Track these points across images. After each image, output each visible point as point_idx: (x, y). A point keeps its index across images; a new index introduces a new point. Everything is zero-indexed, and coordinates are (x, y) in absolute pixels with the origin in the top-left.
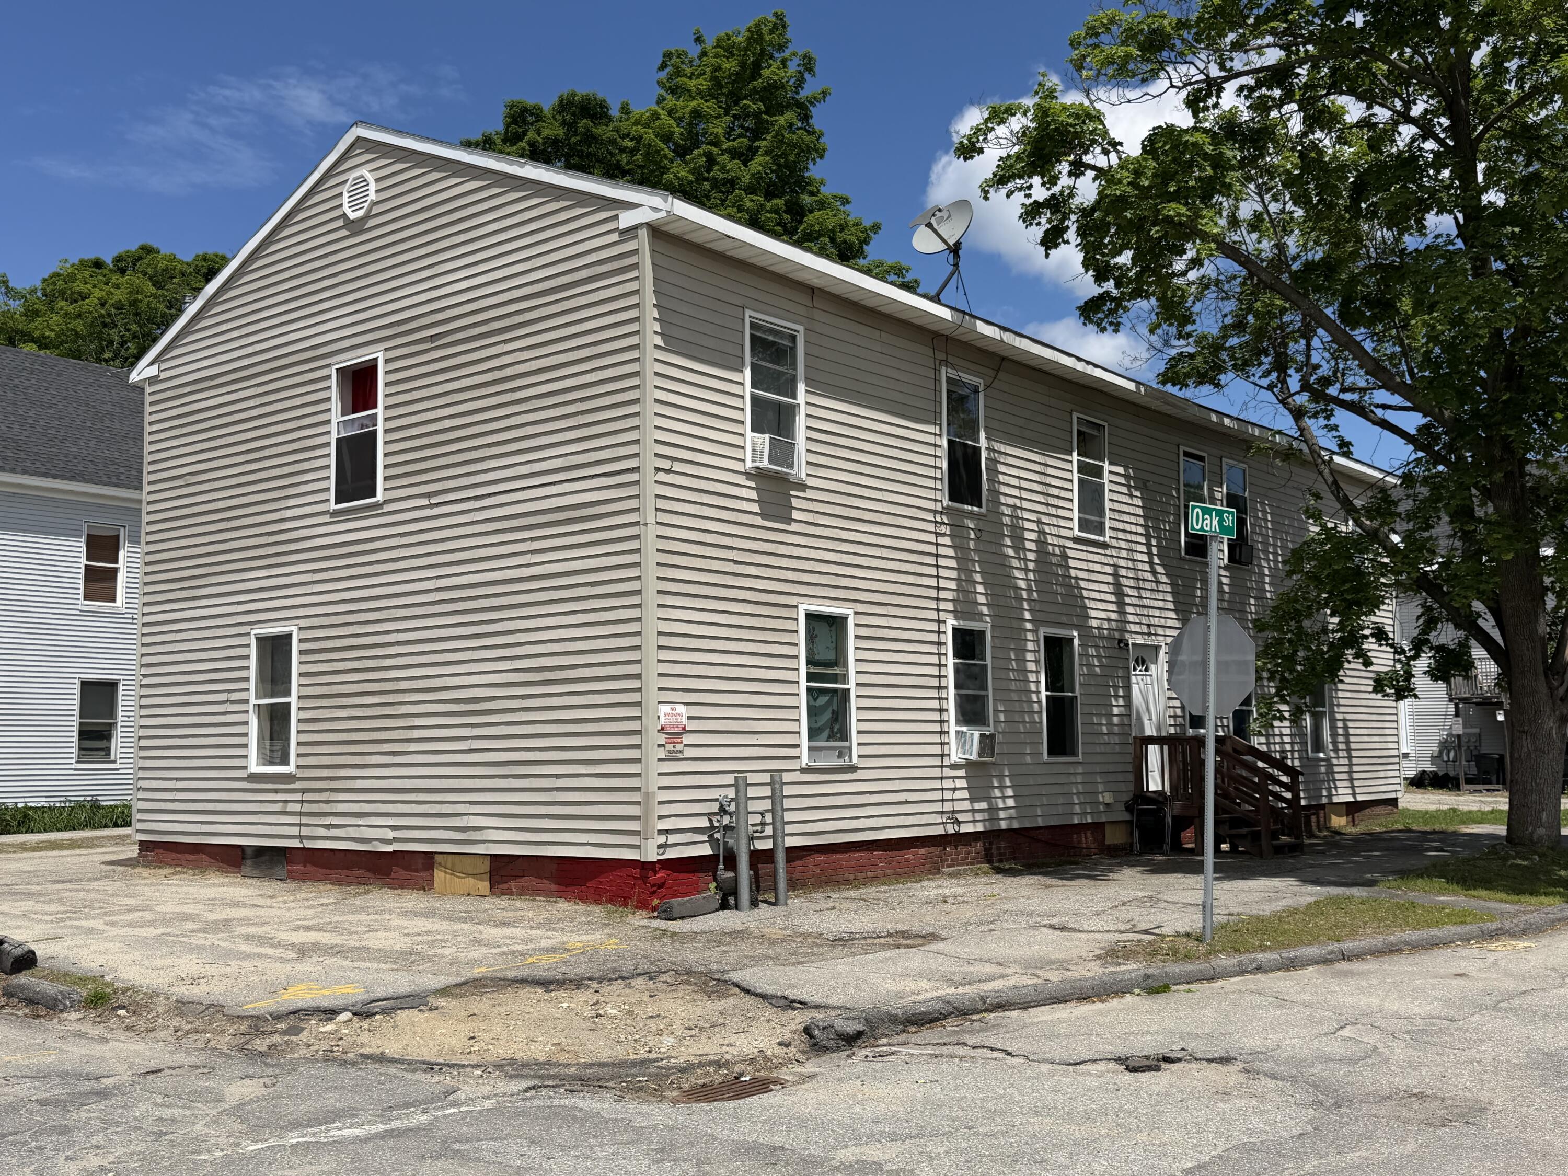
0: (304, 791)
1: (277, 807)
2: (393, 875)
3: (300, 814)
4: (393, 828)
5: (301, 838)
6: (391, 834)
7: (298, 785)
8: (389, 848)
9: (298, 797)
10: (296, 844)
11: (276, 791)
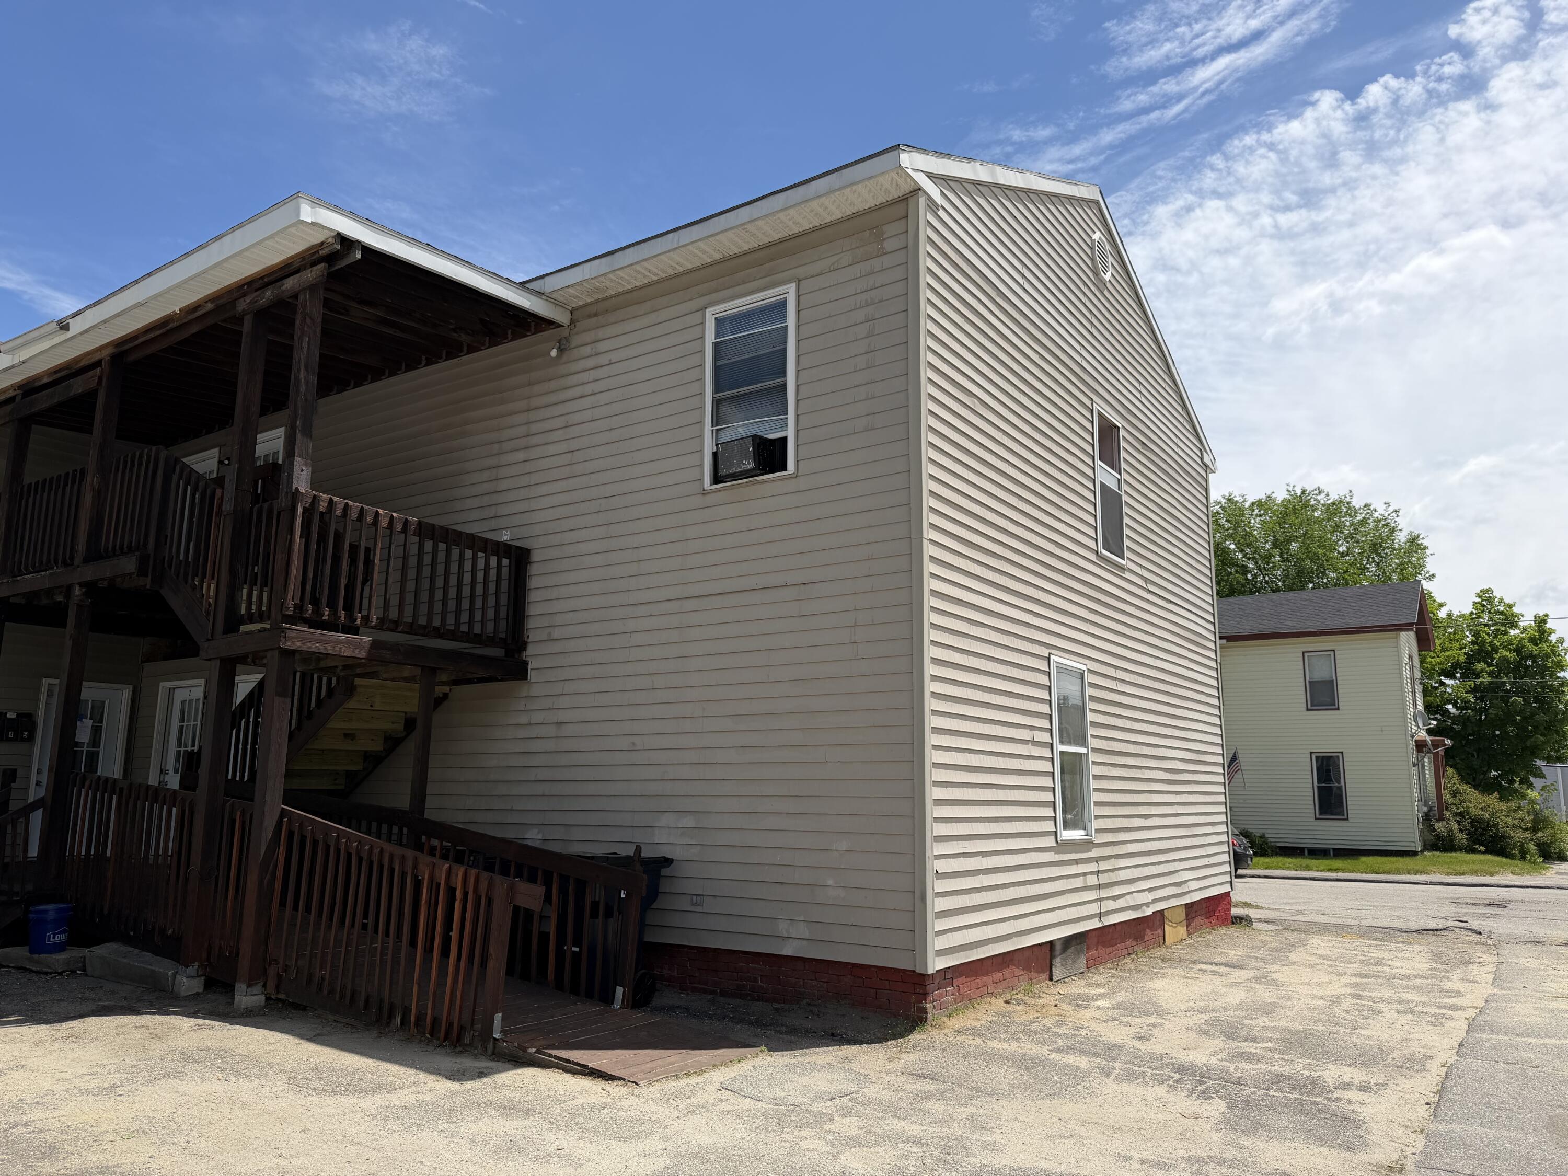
0: (1097, 860)
1: (1078, 883)
2: (1146, 938)
3: (1099, 887)
4: (1150, 890)
5: (1100, 915)
6: (1149, 897)
7: (1094, 853)
8: (1149, 912)
9: (1093, 867)
10: (1094, 924)
11: (1077, 862)
